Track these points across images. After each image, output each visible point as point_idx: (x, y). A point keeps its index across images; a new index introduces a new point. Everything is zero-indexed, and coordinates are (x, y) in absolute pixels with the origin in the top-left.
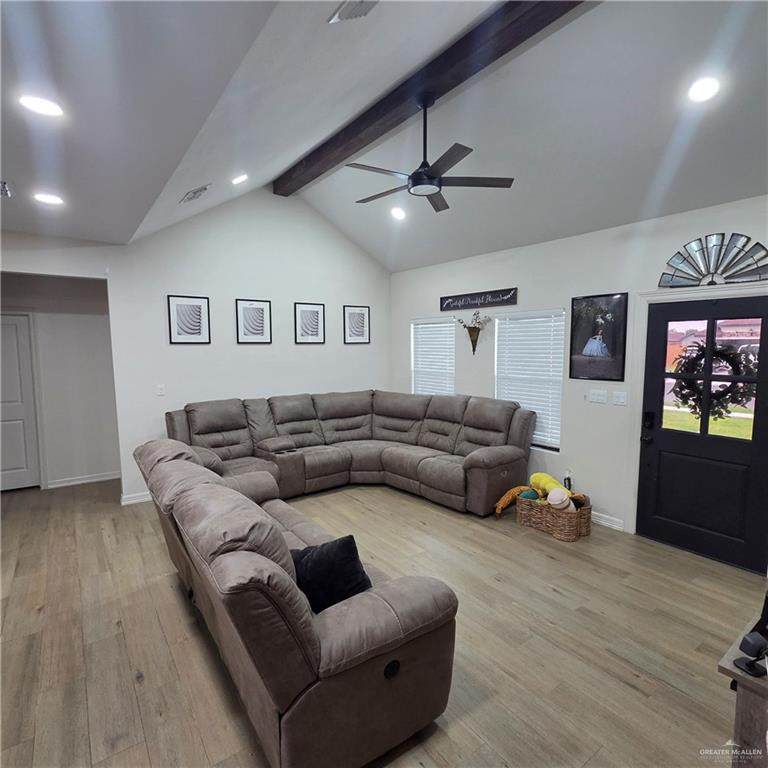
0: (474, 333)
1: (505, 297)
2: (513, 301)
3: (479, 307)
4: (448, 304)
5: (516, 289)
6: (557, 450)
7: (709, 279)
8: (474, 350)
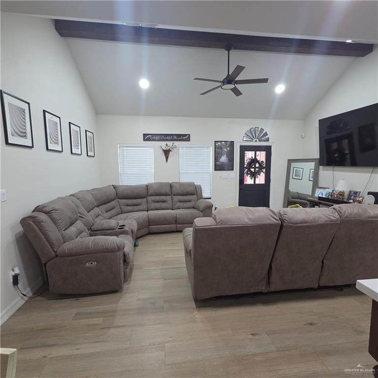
0: (167, 153)
1: (184, 138)
2: (188, 139)
3: (169, 141)
4: (147, 137)
5: (189, 135)
6: (210, 198)
7: (255, 140)
8: (167, 161)
